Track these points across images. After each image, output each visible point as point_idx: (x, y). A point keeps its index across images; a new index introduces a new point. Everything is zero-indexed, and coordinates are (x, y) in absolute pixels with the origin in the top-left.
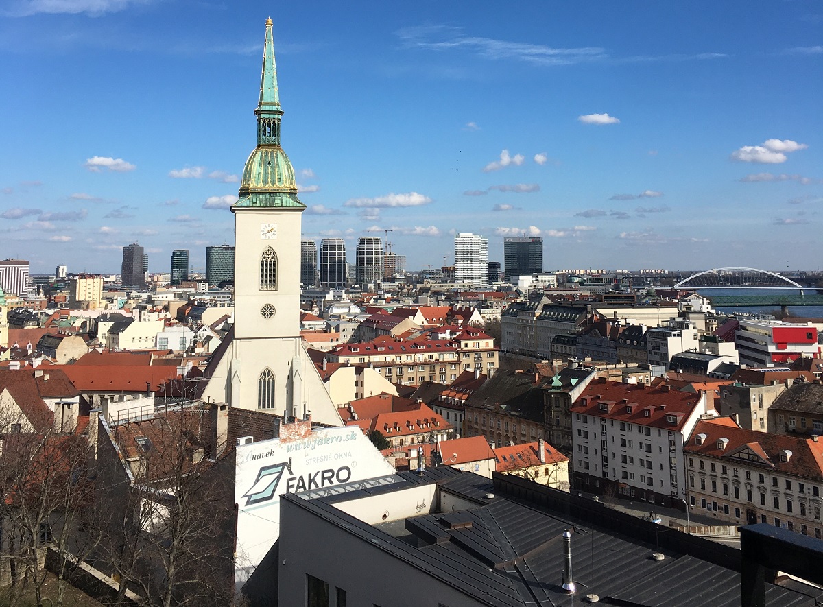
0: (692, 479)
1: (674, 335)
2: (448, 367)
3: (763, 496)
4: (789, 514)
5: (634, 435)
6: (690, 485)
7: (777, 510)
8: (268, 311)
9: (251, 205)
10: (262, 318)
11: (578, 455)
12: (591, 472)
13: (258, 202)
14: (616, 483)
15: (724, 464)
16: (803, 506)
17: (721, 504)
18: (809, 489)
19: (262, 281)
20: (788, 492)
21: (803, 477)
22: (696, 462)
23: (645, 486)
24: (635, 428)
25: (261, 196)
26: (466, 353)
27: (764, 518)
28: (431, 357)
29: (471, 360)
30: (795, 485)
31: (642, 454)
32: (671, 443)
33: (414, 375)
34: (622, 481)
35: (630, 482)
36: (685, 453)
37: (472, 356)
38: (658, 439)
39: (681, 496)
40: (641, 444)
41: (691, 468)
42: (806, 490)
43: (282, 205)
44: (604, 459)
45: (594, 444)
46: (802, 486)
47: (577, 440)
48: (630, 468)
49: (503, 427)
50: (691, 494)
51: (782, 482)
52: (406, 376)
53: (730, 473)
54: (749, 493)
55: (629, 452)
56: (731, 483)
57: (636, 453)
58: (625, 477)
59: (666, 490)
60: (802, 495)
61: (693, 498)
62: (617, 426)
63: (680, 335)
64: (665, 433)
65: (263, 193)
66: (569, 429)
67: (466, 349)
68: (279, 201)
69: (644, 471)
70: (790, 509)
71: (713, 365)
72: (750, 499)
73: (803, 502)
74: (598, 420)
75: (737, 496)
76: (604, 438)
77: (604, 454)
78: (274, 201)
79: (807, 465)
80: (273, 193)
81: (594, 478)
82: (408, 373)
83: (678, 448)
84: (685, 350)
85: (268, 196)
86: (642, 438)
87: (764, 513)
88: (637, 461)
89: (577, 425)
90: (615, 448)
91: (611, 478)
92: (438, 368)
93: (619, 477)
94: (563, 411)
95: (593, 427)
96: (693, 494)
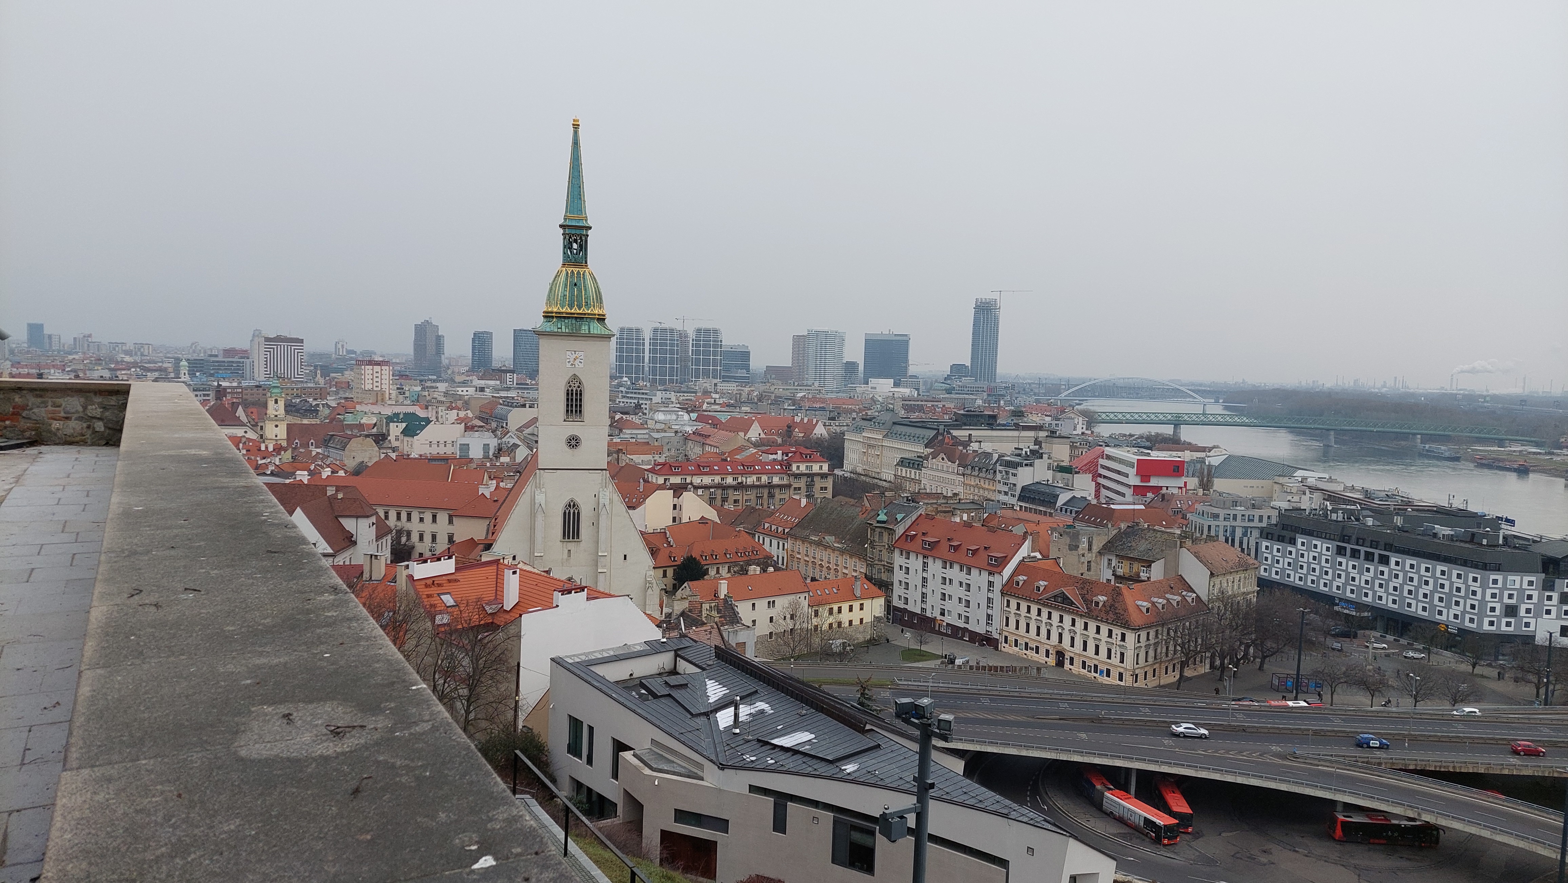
0: (1007, 619)
1: (1026, 465)
2: (777, 491)
3: (1073, 639)
4: (1096, 657)
5: (955, 573)
6: (1004, 624)
7: (1084, 653)
8: (573, 442)
9: (556, 330)
10: (567, 449)
11: (898, 590)
12: (910, 607)
13: (563, 327)
14: (934, 620)
15: (1040, 607)
16: (1109, 651)
17: (1033, 645)
18: (1117, 635)
19: (567, 411)
20: (1097, 636)
21: (1112, 624)
22: (1013, 603)
23: (961, 624)
24: (956, 567)
25: (566, 321)
26: (797, 476)
27: (1072, 659)
28: (759, 479)
29: (802, 483)
30: (1104, 629)
31: (961, 592)
32: (991, 584)
33: (740, 498)
34: (939, 617)
35: (948, 619)
36: (1003, 594)
37: (804, 480)
38: (978, 579)
39: (996, 636)
40: (961, 584)
41: (1007, 609)
42: (1114, 636)
43: (589, 331)
44: (924, 595)
45: (915, 579)
46: (1110, 632)
47: (898, 576)
48: (948, 605)
49: (825, 559)
50: (1005, 633)
51: (1092, 626)
52: (731, 499)
53: (1044, 614)
54: (1060, 635)
55: (948, 590)
56: (1044, 624)
57: (956, 591)
58: (943, 614)
59: (981, 629)
60: (1109, 640)
61: (1006, 638)
62: (939, 563)
63: (1031, 465)
64: (985, 574)
65: (568, 318)
66: (892, 564)
67: (798, 472)
68: (587, 327)
69: (961, 608)
70: (1097, 653)
71: (1063, 498)
72: (1060, 641)
73: (1110, 646)
74: (920, 558)
75: (1048, 638)
76: (925, 575)
77: (924, 590)
78: (580, 326)
79: (1117, 611)
80: (580, 318)
81: (913, 614)
82: (733, 495)
83: (998, 587)
84: (1036, 480)
85: (574, 321)
86: (963, 576)
87: (1072, 655)
88: (955, 599)
89: (898, 560)
90: (934, 585)
91: (929, 614)
92: (766, 492)
93: (937, 614)
94: (886, 547)
95: (915, 563)
96: (1007, 634)
